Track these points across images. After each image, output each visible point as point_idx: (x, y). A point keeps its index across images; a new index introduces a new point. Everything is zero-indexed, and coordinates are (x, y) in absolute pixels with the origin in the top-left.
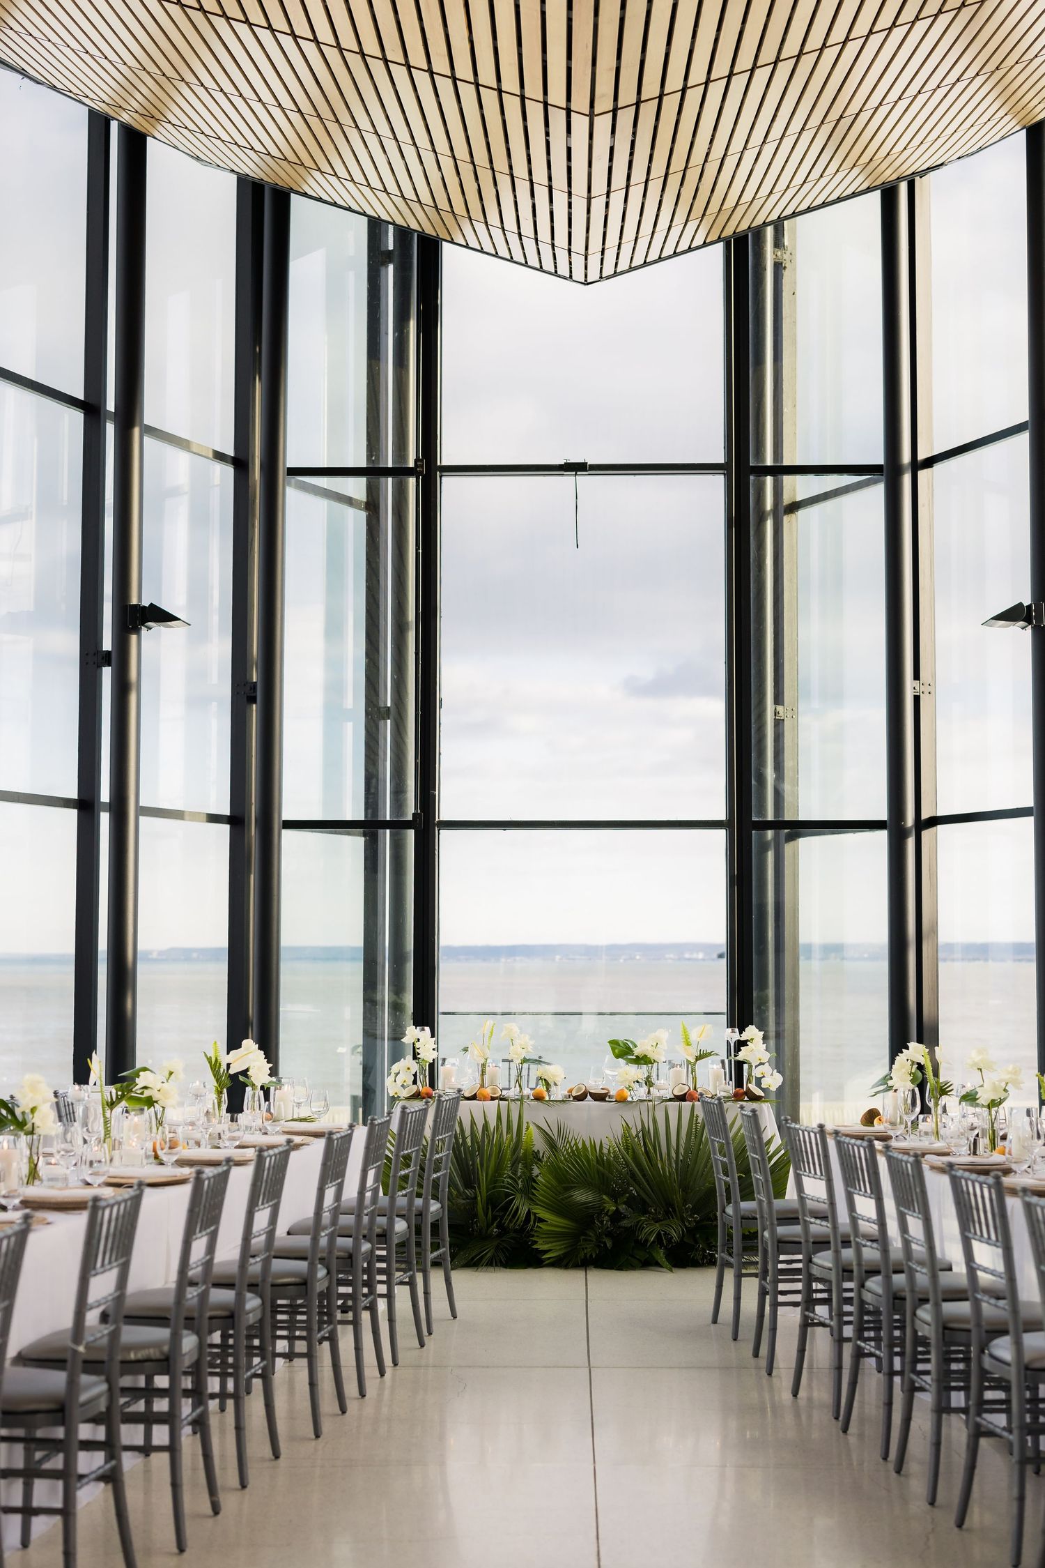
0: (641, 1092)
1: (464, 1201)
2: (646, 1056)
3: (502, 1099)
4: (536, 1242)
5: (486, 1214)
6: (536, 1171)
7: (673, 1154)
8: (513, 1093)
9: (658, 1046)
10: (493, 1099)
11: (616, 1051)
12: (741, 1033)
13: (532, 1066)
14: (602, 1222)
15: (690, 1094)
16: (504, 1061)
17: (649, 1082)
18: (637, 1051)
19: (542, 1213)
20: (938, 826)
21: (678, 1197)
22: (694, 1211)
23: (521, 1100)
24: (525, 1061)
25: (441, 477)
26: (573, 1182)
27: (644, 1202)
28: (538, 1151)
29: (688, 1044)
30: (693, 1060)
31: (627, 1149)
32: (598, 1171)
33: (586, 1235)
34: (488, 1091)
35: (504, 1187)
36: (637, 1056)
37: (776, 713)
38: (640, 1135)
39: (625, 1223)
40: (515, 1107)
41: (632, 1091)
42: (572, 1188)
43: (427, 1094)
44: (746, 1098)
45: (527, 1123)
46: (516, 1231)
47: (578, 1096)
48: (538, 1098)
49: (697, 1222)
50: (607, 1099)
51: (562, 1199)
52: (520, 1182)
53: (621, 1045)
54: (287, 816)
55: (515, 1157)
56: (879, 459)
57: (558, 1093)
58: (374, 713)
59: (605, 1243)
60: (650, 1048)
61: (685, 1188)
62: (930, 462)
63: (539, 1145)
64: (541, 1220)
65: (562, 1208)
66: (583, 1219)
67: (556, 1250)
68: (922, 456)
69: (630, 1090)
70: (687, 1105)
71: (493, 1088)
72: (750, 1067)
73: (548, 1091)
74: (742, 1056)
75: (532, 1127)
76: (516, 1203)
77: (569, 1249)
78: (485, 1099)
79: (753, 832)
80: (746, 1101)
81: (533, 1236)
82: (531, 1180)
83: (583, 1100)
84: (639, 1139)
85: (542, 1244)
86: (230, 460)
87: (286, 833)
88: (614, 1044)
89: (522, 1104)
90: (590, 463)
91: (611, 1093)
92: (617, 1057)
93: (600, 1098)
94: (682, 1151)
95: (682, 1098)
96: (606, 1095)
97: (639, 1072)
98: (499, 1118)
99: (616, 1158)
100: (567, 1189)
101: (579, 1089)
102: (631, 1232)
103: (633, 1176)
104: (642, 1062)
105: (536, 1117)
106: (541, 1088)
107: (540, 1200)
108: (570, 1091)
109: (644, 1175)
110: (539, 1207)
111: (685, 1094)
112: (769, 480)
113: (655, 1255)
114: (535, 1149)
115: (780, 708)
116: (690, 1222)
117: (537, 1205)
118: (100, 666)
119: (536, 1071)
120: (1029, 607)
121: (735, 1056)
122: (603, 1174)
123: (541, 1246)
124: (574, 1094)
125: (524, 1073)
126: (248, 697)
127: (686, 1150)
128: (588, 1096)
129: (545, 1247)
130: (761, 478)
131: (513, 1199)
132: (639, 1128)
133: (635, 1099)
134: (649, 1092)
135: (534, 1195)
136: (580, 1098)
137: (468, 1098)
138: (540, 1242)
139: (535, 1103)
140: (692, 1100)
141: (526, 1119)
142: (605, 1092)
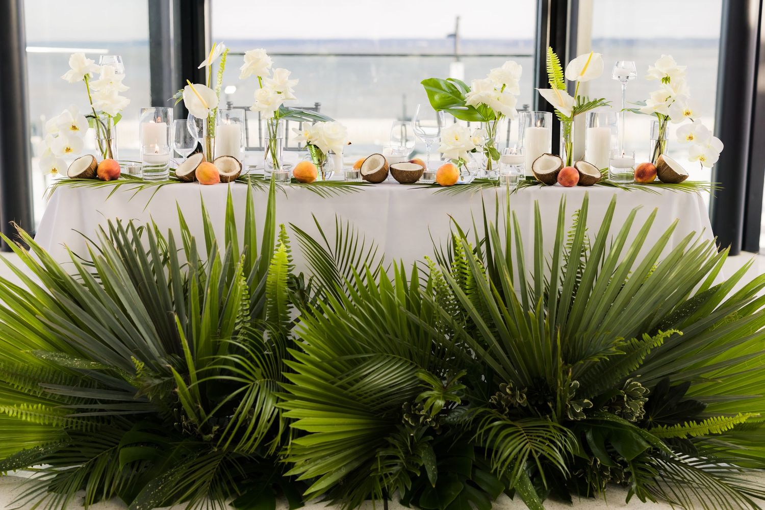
0: (476, 166)
1: (157, 382)
2: (485, 106)
3: (239, 179)
4: (291, 466)
9: (505, 89)
10: (223, 180)
11: (437, 97)
14: (416, 418)
15: (565, 174)
17: (491, 152)
18: (471, 98)
21: (559, 372)
22: (583, 393)
24: (285, 113)
27: (490, 372)
28: (302, 275)
30: (566, 114)
33: (387, 446)
34: (218, 168)
36: (471, 107)
38: (483, 248)
40: (260, 196)
41: (463, 167)
43: (108, 172)
44: (657, 179)
45: (282, 226)
47: (371, 175)
48: (301, 180)
50: (420, 180)
53: (444, 87)
55: (257, 290)
57: (338, 169)
59: (423, 469)
60: (491, 92)
63: (303, 266)
66: (381, 416)
67: (330, 474)
69: (460, 165)
70: (557, 190)
71: (227, 161)
73: (320, 164)
75: (291, 234)
78: (208, 181)
80: (656, 184)
81: (287, 456)
82: (285, 344)
83: (379, 182)
84: (480, 256)
85: (302, 466)
88: (432, 85)
89: (272, 192)
91: (428, 170)
92: (440, 107)
93: (407, 179)
95: (548, 179)
96: (419, 174)
97: (475, 131)
98: (230, 219)
99: (442, 294)
100: (355, 363)
101: (374, 164)
103: (472, 327)
104: (479, 116)
105: (297, 213)
106: (309, 161)
108: (360, 165)
109: (492, 326)
110: (297, 402)
111: (556, 173)
116: (576, 414)
117: (295, 398)
122: (417, 327)
123: (303, 470)
124: (366, 171)
128: (390, 177)
129: (312, 472)
131: (243, 393)
132: (482, 237)
133: (467, 180)
134: (489, 167)
135: (287, 381)
136: (376, 179)
137: (182, 180)
138: (299, 461)
139: (297, 187)
140: (569, 184)
141: (280, 219)
142: (415, 168)
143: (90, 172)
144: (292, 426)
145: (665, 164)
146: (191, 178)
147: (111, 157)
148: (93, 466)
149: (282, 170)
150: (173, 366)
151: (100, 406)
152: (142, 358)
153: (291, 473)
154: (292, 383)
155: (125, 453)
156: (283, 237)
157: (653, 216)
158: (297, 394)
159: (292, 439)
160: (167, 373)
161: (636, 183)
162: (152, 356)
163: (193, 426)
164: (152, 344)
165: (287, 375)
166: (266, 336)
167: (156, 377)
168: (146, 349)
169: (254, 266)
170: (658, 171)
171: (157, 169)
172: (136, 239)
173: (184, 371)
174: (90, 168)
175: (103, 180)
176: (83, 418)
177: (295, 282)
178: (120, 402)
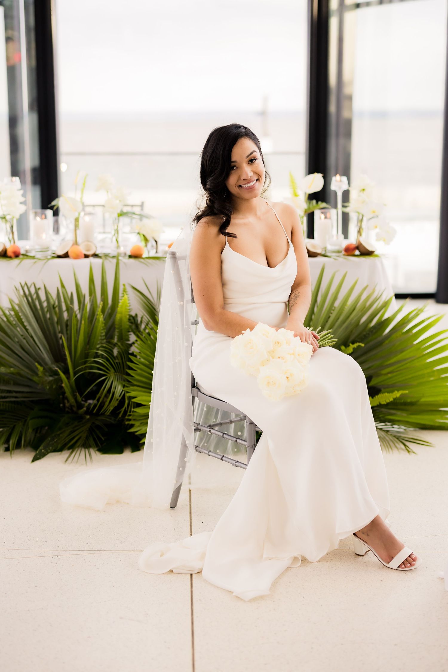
1: (51, 378)
3: (95, 255)
4: (132, 426)
6: (133, 340)
8: (109, 248)
10: (86, 256)
19: (138, 395)
23: (118, 258)
24: (123, 213)
28: (136, 315)
34: (83, 249)
40: (110, 266)
43: (14, 252)
44: (357, 253)
45: (124, 285)
48: (135, 256)
55: (110, 323)
64: (137, 403)
71: (87, 245)
72: (359, 219)
73: (146, 246)
74: (349, 206)
75: (129, 290)
76: (107, 385)
78: (77, 257)
80: (357, 256)
81: (130, 420)
82: (127, 355)
85: (139, 426)
89: (117, 264)
98: (92, 281)
105: (133, 277)
106: (139, 244)
110: (135, 388)
117: (134, 385)
121: (343, 206)
123: (139, 429)
125: (121, 227)
129: (142, 430)
131: (104, 380)
135: (129, 375)
137: (59, 257)
138: (137, 424)
139: (132, 260)
141: (122, 281)
143: (3, 253)
144: (133, 400)
145: (361, 244)
146: (66, 255)
147: (14, 242)
148: (13, 429)
149: (122, 250)
150: (60, 369)
151: (14, 394)
152: (41, 365)
153: (132, 430)
154: (132, 376)
155: (31, 423)
156: (125, 291)
157: (345, 276)
158: (135, 383)
159: (134, 408)
160: (56, 373)
161: (344, 255)
162: (46, 364)
163: (71, 406)
164: (46, 356)
165: (129, 372)
166: (115, 352)
167: (51, 376)
168: (43, 360)
169: (107, 310)
170: (357, 248)
171: (45, 250)
172: (37, 293)
173: (66, 372)
174: (2, 251)
175: (10, 257)
176: (6, 402)
177: (133, 320)
178: (27, 392)
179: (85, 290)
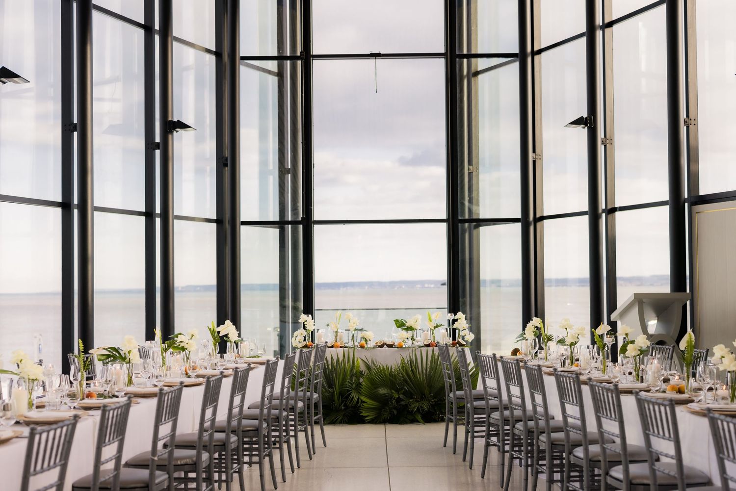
0: (409, 343)
1: (329, 394)
2: (411, 327)
3: (345, 347)
4: (362, 412)
5: (339, 400)
6: (361, 380)
7: (424, 372)
8: (350, 344)
9: (417, 322)
10: (341, 347)
11: (398, 325)
12: (455, 315)
13: (358, 332)
14: (392, 403)
15: (432, 344)
16: (346, 330)
17: (413, 339)
18: (407, 325)
19: (364, 399)
20: (544, 221)
21: (427, 391)
22: (434, 397)
23: (354, 348)
24: (355, 330)
25: (312, 60)
26: (379, 385)
27: (411, 393)
29: (431, 321)
30: (433, 328)
31: (403, 369)
32: (390, 379)
33: (385, 409)
34: (339, 344)
35: (347, 387)
36: (407, 327)
37: (469, 169)
38: (409, 363)
39: (402, 403)
40: (351, 351)
41: (405, 343)
42: (378, 387)
43: (311, 345)
44: (458, 345)
45: (357, 358)
46: (352, 407)
48: (362, 347)
49: (436, 402)
50: (394, 347)
51: (374, 393)
52: (354, 385)
53: (400, 322)
54: (242, 219)
55: (352, 374)
56: (516, 50)
57: (371, 344)
58: (283, 171)
59: (393, 412)
60: (413, 323)
61: (430, 386)
62: (540, 51)
63: (363, 368)
64: (364, 402)
65: (373, 396)
66: (383, 402)
67: (371, 416)
68: (536, 49)
70: (430, 349)
71: (341, 342)
72: (459, 331)
73: (366, 343)
74: (455, 326)
75: (359, 360)
76: (353, 394)
77: (377, 415)
78: (337, 347)
79: (459, 224)
81: (360, 409)
82: (359, 385)
86: (214, 53)
87: (243, 228)
88: (397, 321)
89: (354, 349)
90: (382, 53)
91: (395, 344)
92: (398, 327)
93: (390, 346)
94: (428, 369)
95: (428, 346)
96: (393, 345)
97: (409, 334)
98: (344, 356)
99: (398, 373)
100: (376, 388)
101: (381, 342)
102: (405, 407)
103: (406, 381)
104: (410, 329)
105: (361, 355)
106: (363, 342)
107: (364, 393)
108: (377, 343)
109: (411, 381)
110: (363, 396)
111: (429, 344)
112: (465, 60)
113: (417, 417)
114: (361, 370)
115: (471, 167)
116: (432, 402)
118: (154, 150)
119: (360, 334)
120: (586, 118)
121: (452, 326)
122: (392, 381)
123: (364, 414)
124: (378, 344)
125: (355, 335)
126: (224, 164)
127: (430, 369)
128: (385, 346)
129: (366, 414)
130: (462, 60)
131: (351, 393)
132: (409, 360)
133: (407, 346)
134: (413, 343)
135: (360, 390)
136: (381, 346)
137: (330, 347)
138: (364, 412)
139: (360, 349)
140: (433, 346)
141: (356, 356)
142: (392, 343)
145: (459, 342)
146: (332, 347)
149: (356, 344)
156: (357, 360)
169: (350, 367)
170: (457, 343)
174: (305, 345)
177: (361, 372)
179: (341, 359)
